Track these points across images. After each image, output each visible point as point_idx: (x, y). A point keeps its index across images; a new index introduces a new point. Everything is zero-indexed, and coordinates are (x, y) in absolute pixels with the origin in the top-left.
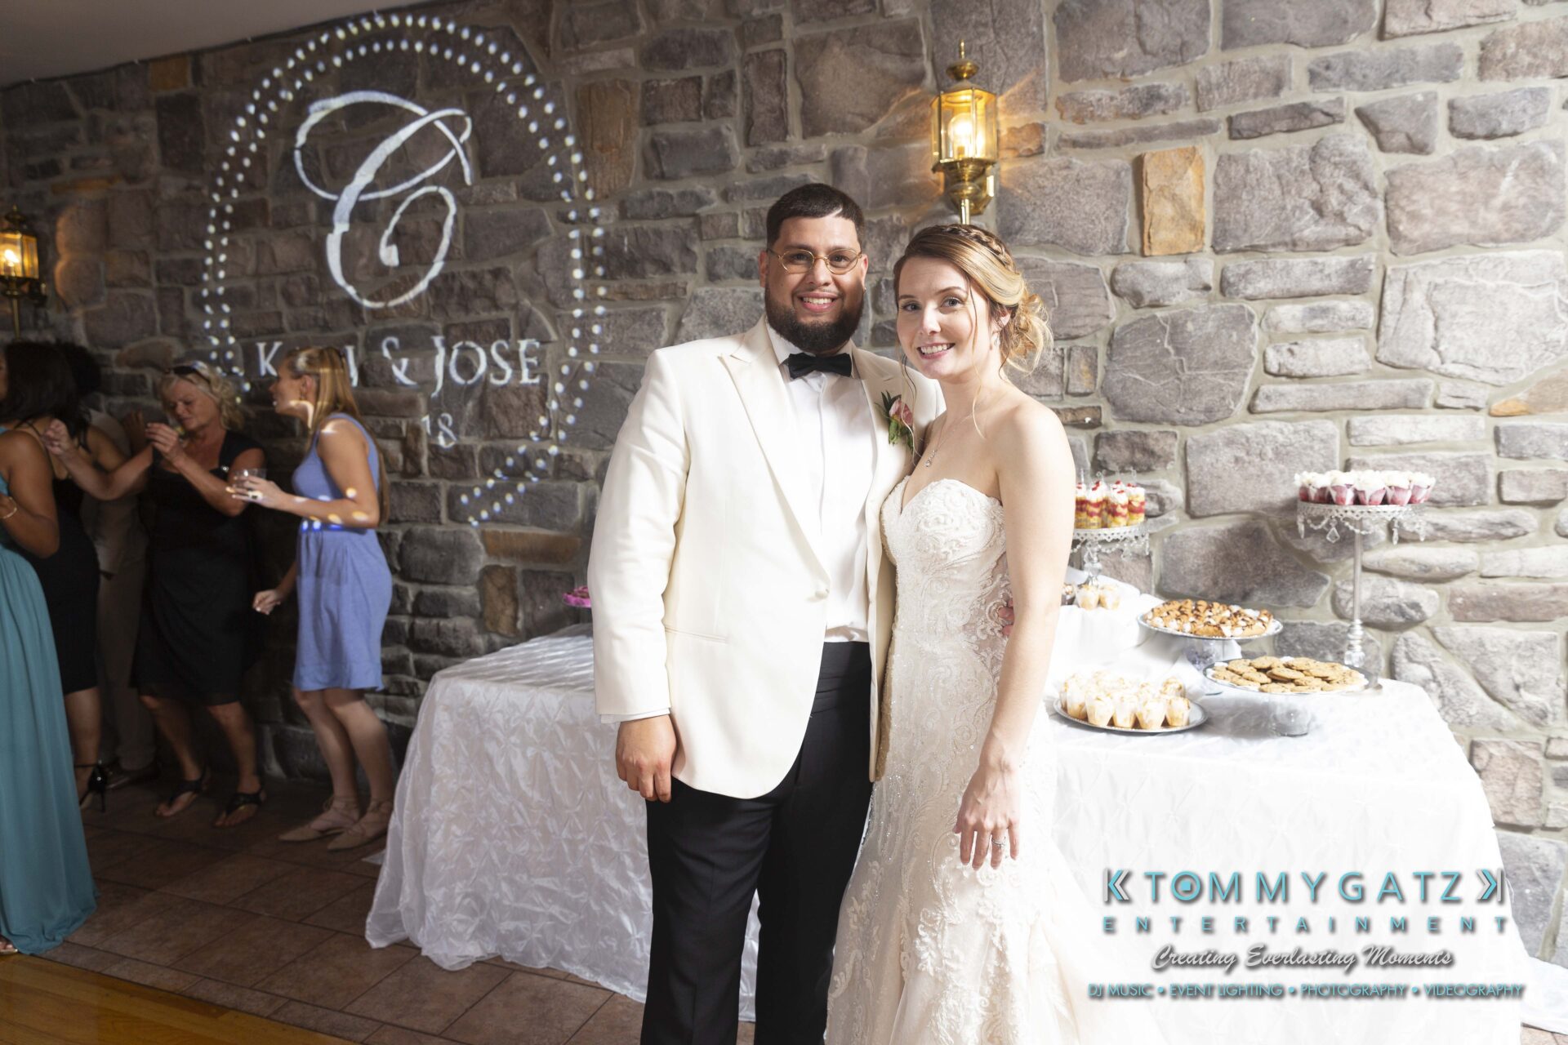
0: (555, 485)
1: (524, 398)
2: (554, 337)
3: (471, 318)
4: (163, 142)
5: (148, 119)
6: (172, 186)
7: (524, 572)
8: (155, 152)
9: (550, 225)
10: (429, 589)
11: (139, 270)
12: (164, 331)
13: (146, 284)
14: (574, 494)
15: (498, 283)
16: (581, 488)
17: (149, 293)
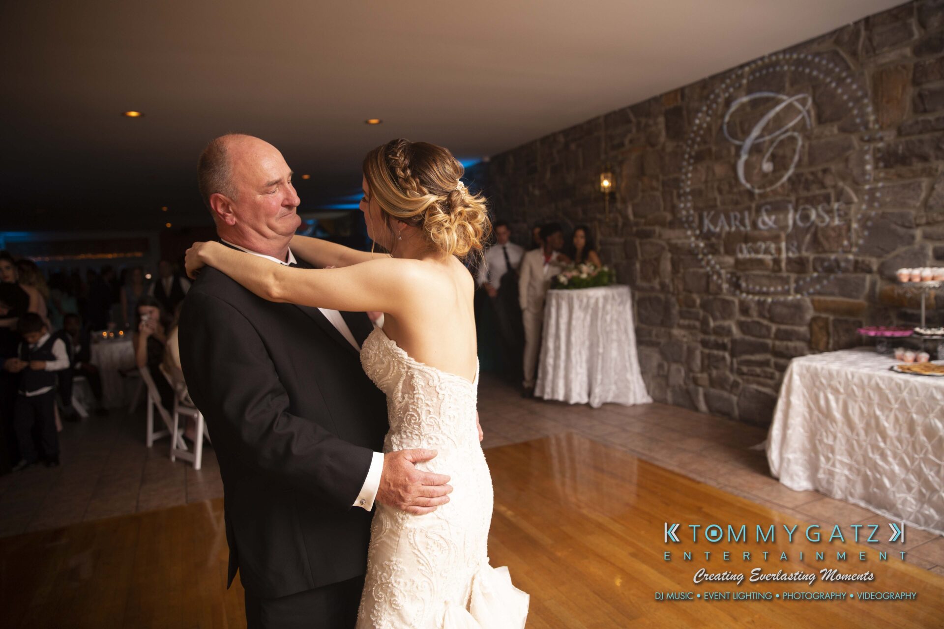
0: (853, 276)
4: (667, 128)
5: (661, 120)
6: (670, 146)
7: (834, 321)
8: (663, 133)
10: (783, 327)
11: (655, 184)
12: (665, 209)
13: (657, 190)
14: (864, 280)
16: (868, 278)
17: (658, 194)
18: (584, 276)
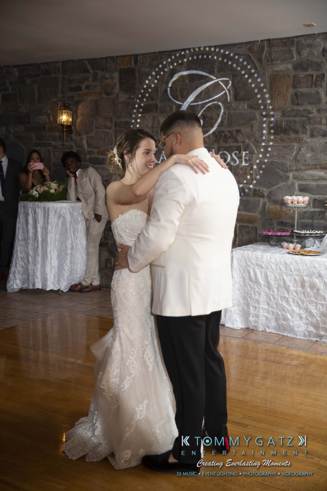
0: (253, 199)
1: (244, 171)
2: (256, 152)
3: (228, 145)
4: (121, 83)
5: (116, 75)
6: (123, 97)
7: (240, 226)
8: (118, 86)
9: (258, 117)
11: (108, 124)
13: (111, 128)
14: (259, 202)
15: (238, 134)
16: (261, 200)
17: (111, 131)
18: (52, 191)
